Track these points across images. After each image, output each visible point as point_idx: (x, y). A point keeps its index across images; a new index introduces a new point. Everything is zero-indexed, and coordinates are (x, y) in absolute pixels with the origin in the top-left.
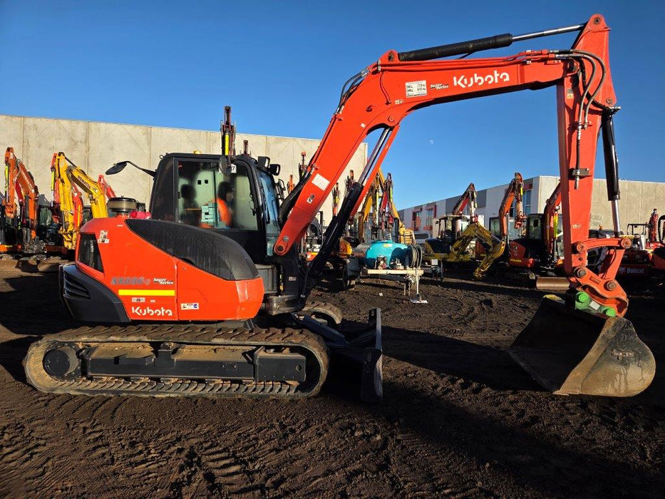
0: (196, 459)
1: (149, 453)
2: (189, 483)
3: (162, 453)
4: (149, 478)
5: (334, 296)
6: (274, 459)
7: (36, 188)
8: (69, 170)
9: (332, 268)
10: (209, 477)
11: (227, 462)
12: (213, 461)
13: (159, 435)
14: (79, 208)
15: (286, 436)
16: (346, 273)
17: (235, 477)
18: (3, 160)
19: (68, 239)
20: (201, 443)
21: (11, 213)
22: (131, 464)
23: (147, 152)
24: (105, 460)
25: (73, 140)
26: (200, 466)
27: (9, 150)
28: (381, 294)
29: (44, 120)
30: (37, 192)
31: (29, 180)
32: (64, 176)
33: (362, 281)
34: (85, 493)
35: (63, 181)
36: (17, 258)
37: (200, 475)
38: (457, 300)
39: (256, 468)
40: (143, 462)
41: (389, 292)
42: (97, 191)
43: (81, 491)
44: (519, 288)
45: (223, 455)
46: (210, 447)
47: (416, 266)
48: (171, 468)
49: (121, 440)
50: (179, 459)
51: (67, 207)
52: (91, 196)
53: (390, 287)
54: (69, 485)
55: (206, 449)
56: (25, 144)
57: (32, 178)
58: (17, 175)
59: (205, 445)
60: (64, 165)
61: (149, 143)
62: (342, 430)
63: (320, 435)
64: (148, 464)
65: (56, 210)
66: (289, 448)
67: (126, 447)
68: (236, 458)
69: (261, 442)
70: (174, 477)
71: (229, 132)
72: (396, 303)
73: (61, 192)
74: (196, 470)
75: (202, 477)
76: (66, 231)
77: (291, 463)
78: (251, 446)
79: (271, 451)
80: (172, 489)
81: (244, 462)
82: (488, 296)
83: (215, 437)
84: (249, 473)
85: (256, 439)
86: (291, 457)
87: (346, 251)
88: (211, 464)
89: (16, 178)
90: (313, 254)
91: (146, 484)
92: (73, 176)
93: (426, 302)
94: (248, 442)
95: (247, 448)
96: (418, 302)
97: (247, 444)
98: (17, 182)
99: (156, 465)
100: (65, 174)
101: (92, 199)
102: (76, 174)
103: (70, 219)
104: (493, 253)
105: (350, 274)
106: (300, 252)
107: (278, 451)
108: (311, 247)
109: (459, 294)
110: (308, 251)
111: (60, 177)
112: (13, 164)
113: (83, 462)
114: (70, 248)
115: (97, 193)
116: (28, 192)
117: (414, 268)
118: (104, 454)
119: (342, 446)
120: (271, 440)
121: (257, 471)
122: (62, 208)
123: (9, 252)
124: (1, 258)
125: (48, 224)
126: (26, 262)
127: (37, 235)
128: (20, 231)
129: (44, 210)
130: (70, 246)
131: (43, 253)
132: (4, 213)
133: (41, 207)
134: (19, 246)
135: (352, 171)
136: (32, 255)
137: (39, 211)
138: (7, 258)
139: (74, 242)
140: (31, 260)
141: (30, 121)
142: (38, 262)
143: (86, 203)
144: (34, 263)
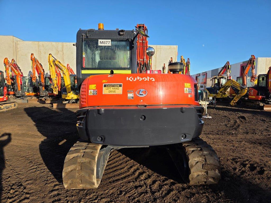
7: (43, 70)
8: (54, 61)
14: (60, 77)
18: (30, 58)
19: (54, 90)
21: (35, 80)
25: (57, 50)
27: (32, 54)
29: (46, 43)
30: (44, 71)
31: (41, 67)
35: (52, 66)
36: (38, 98)
38: (226, 116)
42: (65, 70)
44: (255, 110)
47: (205, 101)
51: (54, 77)
52: (63, 72)
56: (40, 53)
57: (42, 66)
58: (36, 65)
60: (52, 59)
65: (50, 79)
76: (54, 87)
82: (241, 114)
89: (35, 66)
92: (55, 64)
93: (211, 117)
96: (207, 117)
98: (36, 68)
100: (52, 63)
101: (64, 73)
102: (57, 63)
103: (55, 82)
104: (240, 93)
109: (226, 113)
111: (50, 64)
112: (34, 60)
114: (56, 94)
115: (65, 71)
116: (41, 72)
117: (204, 101)
122: (52, 77)
123: (35, 96)
124: (32, 98)
125: (49, 84)
126: (41, 100)
127: (45, 89)
128: (39, 87)
129: (47, 79)
130: (56, 93)
131: (48, 96)
132: (32, 81)
133: (46, 77)
134: (39, 93)
135: (172, 58)
136: (43, 97)
137: (45, 79)
138: (34, 98)
139: (57, 91)
140: (43, 99)
141: (41, 43)
142: (45, 99)
143: (62, 76)
144: (44, 100)
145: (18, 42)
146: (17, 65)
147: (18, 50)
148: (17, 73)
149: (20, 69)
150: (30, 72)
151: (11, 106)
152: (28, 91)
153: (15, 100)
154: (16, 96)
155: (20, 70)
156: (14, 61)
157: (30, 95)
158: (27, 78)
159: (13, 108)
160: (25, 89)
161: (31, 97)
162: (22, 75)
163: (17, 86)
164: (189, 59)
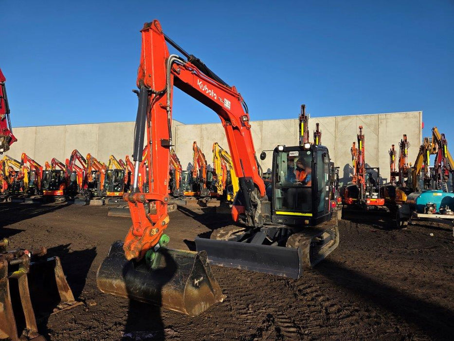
0: (272, 319)
1: (249, 310)
2: (267, 330)
3: (255, 311)
4: (247, 322)
5: (387, 233)
6: (318, 331)
7: (206, 162)
8: (220, 152)
9: (388, 211)
10: (278, 330)
11: (289, 325)
12: (282, 322)
13: (254, 302)
14: (225, 171)
15: (328, 319)
16: (398, 215)
17: (292, 334)
18: (192, 148)
19: (219, 189)
20: (276, 312)
21: (195, 175)
22: (239, 313)
23: (260, 137)
24: (228, 308)
26: (273, 323)
27: (195, 143)
28: (432, 235)
30: (206, 164)
31: (203, 158)
32: (218, 155)
33: (414, 223)
34: (217, 322)
35: (217, 158)
36: (198, 199)
37: (273, 328)
39: (306, 332)
40: (245, 314)
41: (441, 234)
43: (216, 320)
45: (287, 320)
46: (280, 315)
48: (259, 320)
49: (236, 300)
50: (263, 316)
51: (219, 172)
52: (230, 165)
53: (444, 229)
54: (211, 316)
55: (278, 315)
56: (202, 138)
57: (204, 156)
58: (198, 155)
59: (279, 313)
60: (218, 149)
61: (261, 131)
62: (370, 325)
63: (353, 324)
64: (247, 315)
65: (214, 173)
66: (329, 327)
67: (238, 304)
68: (295, 324)
69: (311, 319)
70: (260, 325)
71: (304, 120)
72: (445, 242)
73: (216, 164)
74: (271, 325)
75: (274, 329)
76: (218, 184)
77: (329, 336)
78: (305, 320)
79: (317, 326)
80: (258, 331)
81: (299, 327)
83: (284, 310)
84: (301, 334)
85: (309, 316)
86: (329, 332)
87: (401, 198)
88: (280, 324)
89: (197, 157)
90: (371, 200)
91: (246, 325)
92: (221, 155)
94: (304, 317)
95: (302, 320)
97: (302, 318)
98: (198, 159)
99: (251, 317)
100: (218, 153)
102: (223, 153)
103: (220, 178)
105: (402, 216)
106: (361, 198)
107: (321, 327)
108: (370, 195)
110: (367, 198)
111: (216, 156)
112: (196, 150)
113: (218, 307)
114: (220, 194)
116: (202, 164)
118: (227, 305)
119: (367, 334)
120: (318, 319)
121: (306, 335)
122: (217, 172)
123: (195, 196)
124: (191, 199)
125: (211, 180)
126: (201, 201)
127: (207, 186)
128: (199, 185)
129: (209, 173)
130: (220, 192)
131: (209, 197)
132: (192, 175)
133: (208, 171)
134: (199, 193)
135: (405, 136)
136: (204, 197)
137: (207, 174)
138: (194, 199)
139: (222, 191)
140: (204, 200)
141: (204, 126)
142: (207, 201)
143: (228, 169)
144: (205, 202)
145: (179, 126)
146: (176, 156)
147: (178, 136)
148: (176, 166)
149: (180, 160)
150: (190, 164)
151: (170, 208)
152: (187, 190)
153: (172, 202)
154: (173, 196)
155: (179, 162)
156: (174, 151)
157: (189, 195)
158: (186, 172)
159: (172, 211)
160: (184, 186)
161: (190, 197)
162: (181, 169)
163: (176, 183)
164: (443, 135)
